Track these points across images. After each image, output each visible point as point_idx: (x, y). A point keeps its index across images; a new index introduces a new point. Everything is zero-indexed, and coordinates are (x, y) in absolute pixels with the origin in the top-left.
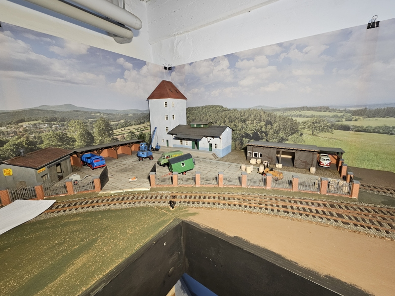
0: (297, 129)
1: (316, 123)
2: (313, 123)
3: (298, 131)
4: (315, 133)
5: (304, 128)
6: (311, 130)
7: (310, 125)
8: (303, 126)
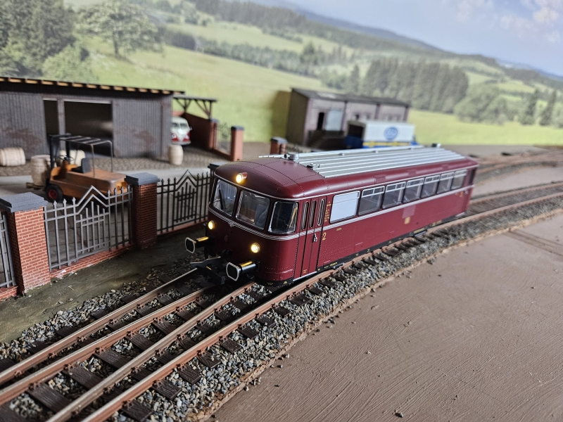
0: (67, 35)
1: (121, 18)
2: (113, 17)
3: (71, 41)
4: (121, 51)
5: (90, 31)
6: (110, 41)
7: (106, 23)
8: (86, 26)
